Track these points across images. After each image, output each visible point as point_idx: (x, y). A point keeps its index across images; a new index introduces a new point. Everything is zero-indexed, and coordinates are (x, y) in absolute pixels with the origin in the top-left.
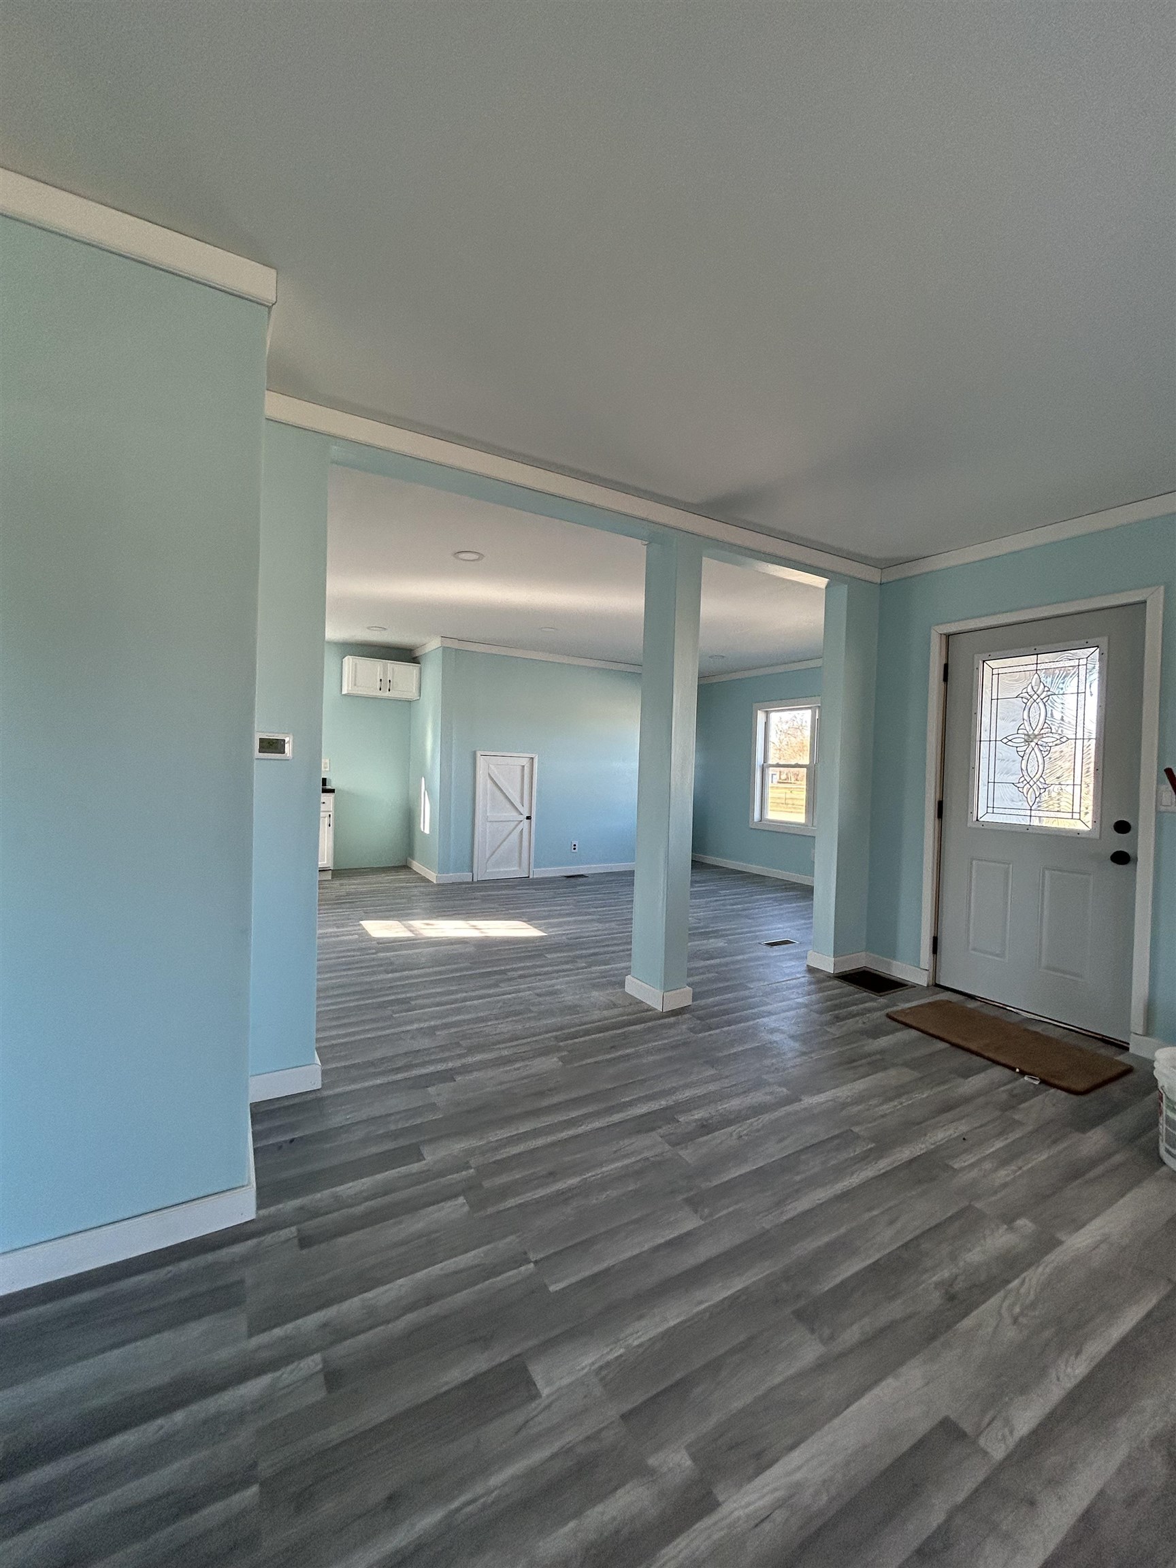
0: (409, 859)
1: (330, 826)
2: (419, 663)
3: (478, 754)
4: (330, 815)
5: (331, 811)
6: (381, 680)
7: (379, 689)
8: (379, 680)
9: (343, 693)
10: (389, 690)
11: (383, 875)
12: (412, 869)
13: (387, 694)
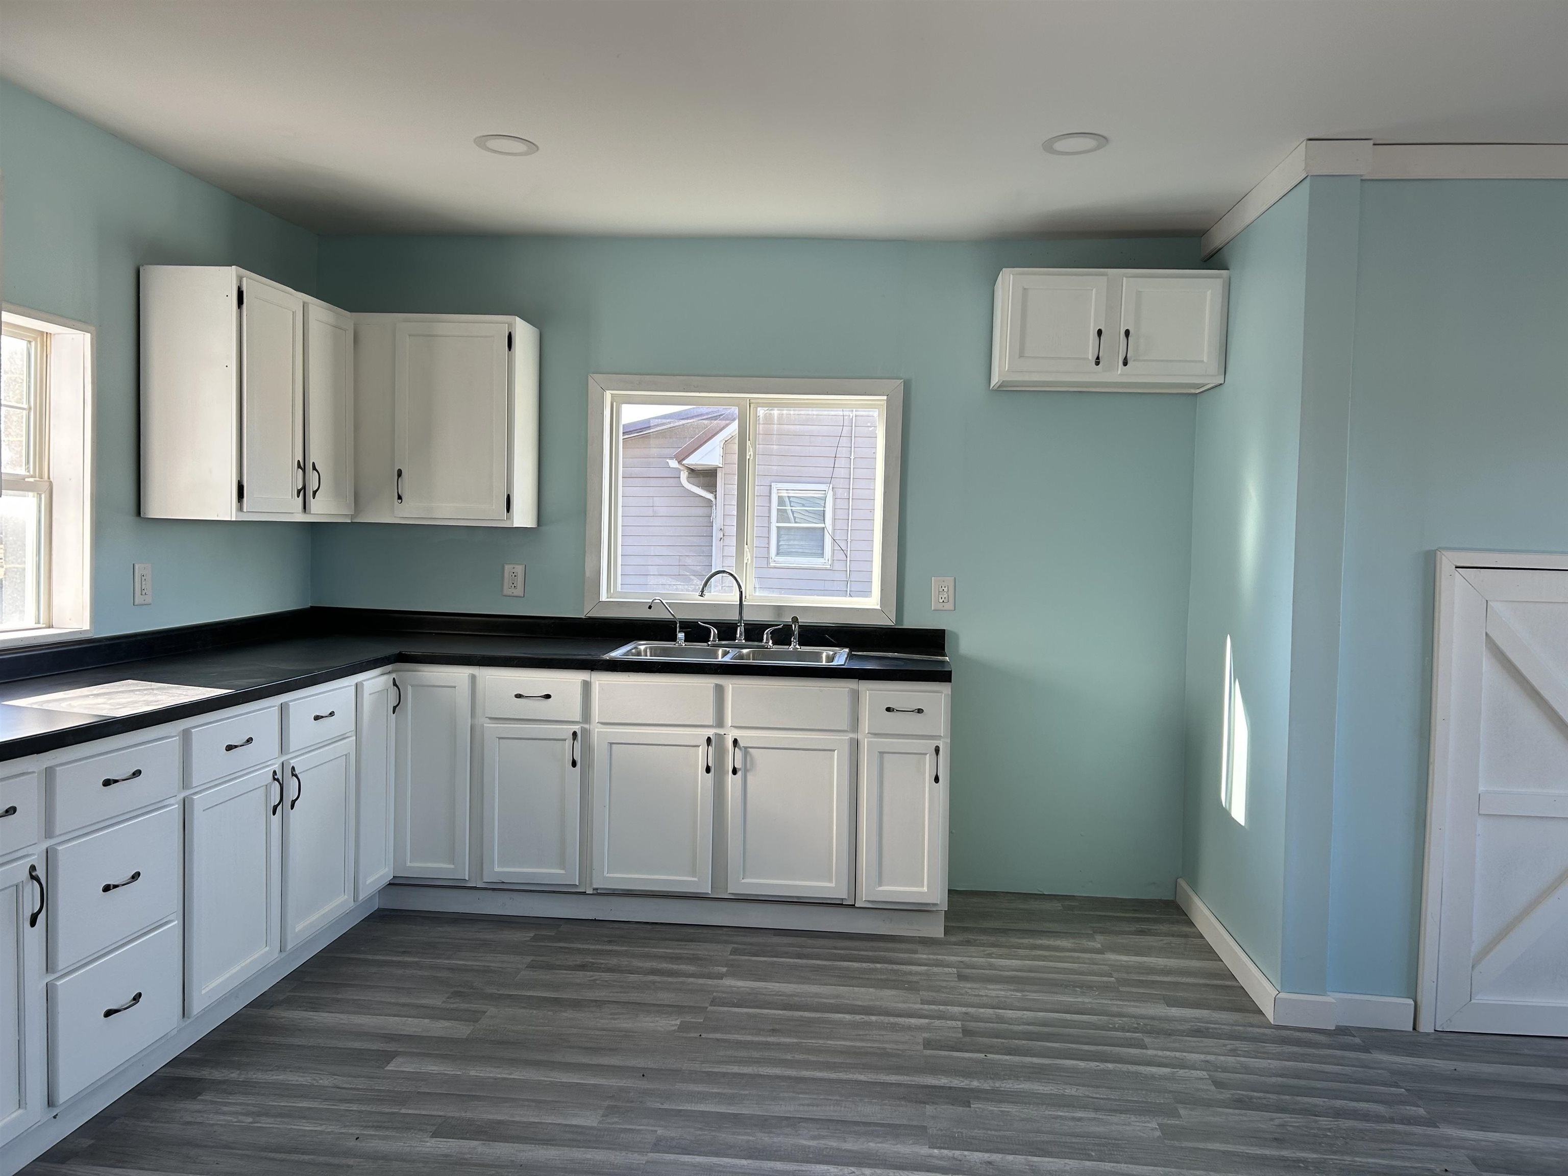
0: (1182, 883)
1: (937, 779)
2: (1228, 269)
3: (1447, 562)
4: (937, 750)
5: (938, 737)
6: (1100, 332)
7: (1092, 357)
8: (1093, 333)
9: (995, 380)
10: (1125, 363)
11: (1098, 941)
12: (1191, 924)
13: (1115, 374)
